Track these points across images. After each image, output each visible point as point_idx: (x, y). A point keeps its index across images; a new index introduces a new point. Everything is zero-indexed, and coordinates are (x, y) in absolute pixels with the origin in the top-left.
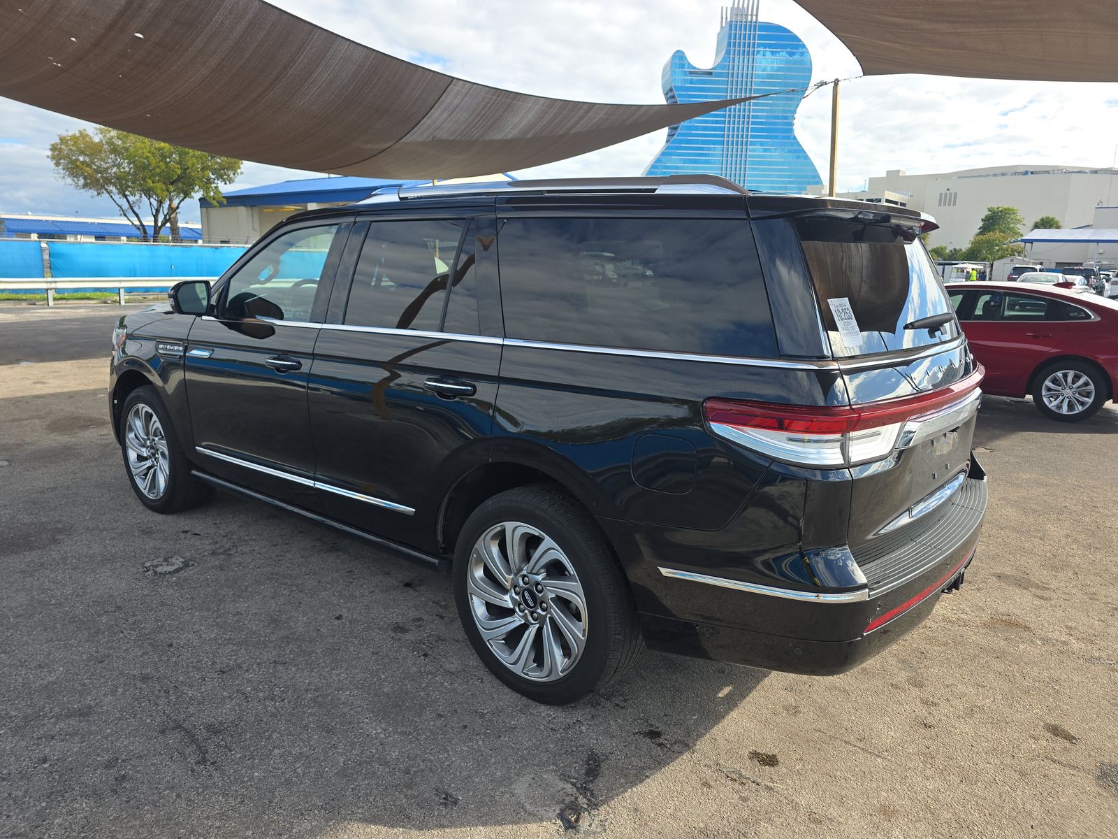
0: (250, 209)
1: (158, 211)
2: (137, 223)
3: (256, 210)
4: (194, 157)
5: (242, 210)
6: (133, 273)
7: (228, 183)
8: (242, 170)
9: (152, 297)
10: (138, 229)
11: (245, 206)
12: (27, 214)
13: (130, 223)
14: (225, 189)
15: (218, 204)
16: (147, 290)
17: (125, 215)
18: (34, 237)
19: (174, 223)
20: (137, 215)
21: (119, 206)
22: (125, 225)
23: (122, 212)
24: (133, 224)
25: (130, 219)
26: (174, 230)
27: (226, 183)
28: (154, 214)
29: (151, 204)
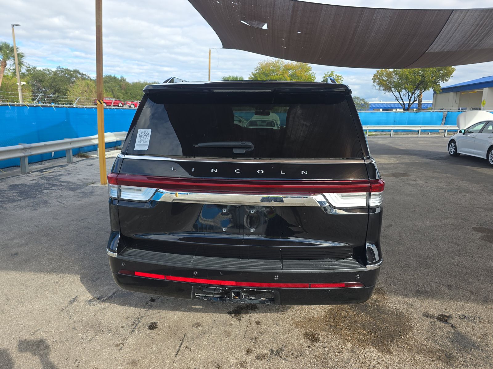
0: (455, 94)
1: (411, 97)
2: (401, 102)
3: (459, 94)
4: (429, 72)
5: (451, 94)
6: (378, 124)
7: (445, 82)
8: (453, 75)
9: (384, 134)
10: (402, 105)
11: (453, 92)
12: (380, 101)
13: (398, 103)
14: (443, 85)
15: (439, 93)
16: (383, 131)
17: (397, 100)
18: (381, 110)
19: (420, 101)
20: (402, 100)
21: (395, 96)
22: (397, 104)
23: (396, 99)
24: (400, 103)
25: (399, 101)
26: (420, 104)
27: (444, 82)
28: (409, 98)
29: (408, 94)
